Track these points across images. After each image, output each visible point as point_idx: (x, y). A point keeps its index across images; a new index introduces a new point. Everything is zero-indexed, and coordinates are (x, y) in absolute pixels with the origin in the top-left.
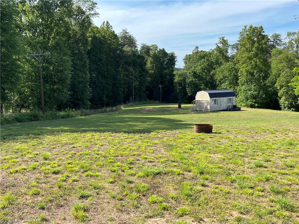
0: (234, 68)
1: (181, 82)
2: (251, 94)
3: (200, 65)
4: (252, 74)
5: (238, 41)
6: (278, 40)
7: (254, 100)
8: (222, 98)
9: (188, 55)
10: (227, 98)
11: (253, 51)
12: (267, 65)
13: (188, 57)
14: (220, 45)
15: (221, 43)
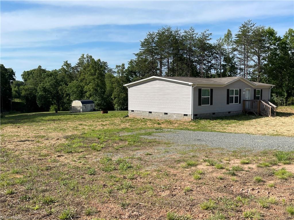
0: (80, 85)
1: (28, 96)
2: (97, 103)
3: (49, 82)
4: (96, 90)
5: (77, 64)
6: (106, 66)
7: (99, 107)
8: (88, 104)
9: (26, 71)
10: (90, 104)
11: (96, 75)
12: (104, 84)
13: (27, 73)
14: (65, 67)
15: (65, 65)
